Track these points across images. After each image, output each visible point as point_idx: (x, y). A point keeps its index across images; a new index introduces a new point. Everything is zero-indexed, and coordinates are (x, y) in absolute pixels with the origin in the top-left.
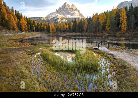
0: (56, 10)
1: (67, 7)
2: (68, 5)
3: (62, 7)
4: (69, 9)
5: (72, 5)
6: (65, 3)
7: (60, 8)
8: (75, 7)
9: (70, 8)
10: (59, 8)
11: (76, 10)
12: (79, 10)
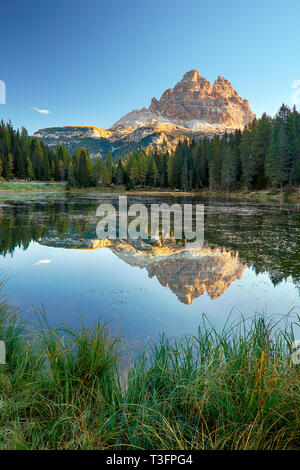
0: (154, 100)
1: (197, 88)
2: (203, 82)
3: (178, 87)
4: (203, 97)
5: (219, 80)
6: (190, 74)
7: (169, 90)
8: (231, 88)
9: (210, 92)
10: (165, 93)
11: (234, 99)
12: (245, 101)
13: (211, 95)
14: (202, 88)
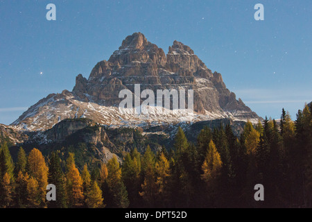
0: (80, 79)
1: (145, 58)
2: (152, 50)
3: (114, 59)
4: (154, 71)
5: (176, 45)
6: (132, 39)
7: (101, 64)
8: (194, 57)
9: (164, 62)
10: (97, 67)
11: (200, 73)
12: (217, 75)
13: (166, 67)
14: (151, 57)
